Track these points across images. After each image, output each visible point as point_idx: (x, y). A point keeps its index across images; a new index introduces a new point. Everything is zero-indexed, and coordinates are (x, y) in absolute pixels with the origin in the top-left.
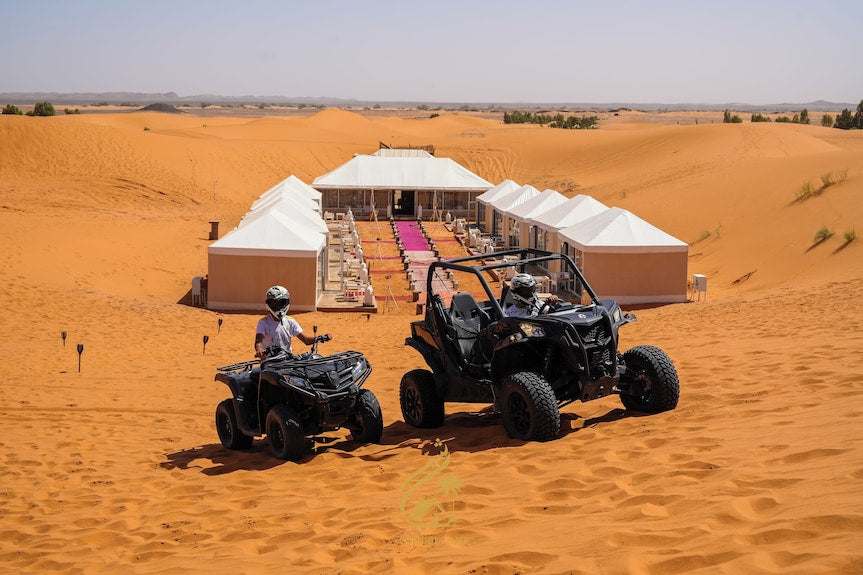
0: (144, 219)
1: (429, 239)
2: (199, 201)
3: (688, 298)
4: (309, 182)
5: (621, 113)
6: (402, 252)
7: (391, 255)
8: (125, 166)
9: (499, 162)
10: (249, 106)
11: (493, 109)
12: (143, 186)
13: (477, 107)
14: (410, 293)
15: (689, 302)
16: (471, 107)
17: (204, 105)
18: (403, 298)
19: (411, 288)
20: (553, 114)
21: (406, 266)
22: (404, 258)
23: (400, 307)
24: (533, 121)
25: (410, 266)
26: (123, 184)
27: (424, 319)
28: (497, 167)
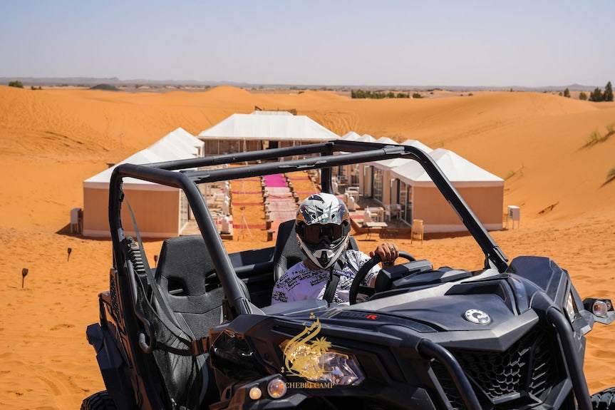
0: (59, 162)
1: (287, 178)
2: (108, 149)
3: (504, 227)
4: (195, 134)
5: (435, 92)
6: (263, 188)
7: (254, 191)
8: (53, 122)
9: (346, 122)
10: (170, 87)
11: (343, 89)
12: (66, 137)
13: (332, 88)
14: (264, 222)
15: (505, 229)
16: (328, 88)
17: (137, 86)
18: (258, 226)
19: (267, 217)
20: (387, 92)
21: (265, 198)
22: (263, 193)
23: (254, 234)
24: (372, 97)
25: (267, 199)
26: (49, 135)
27: (274, 245)
28: (345, 125)
